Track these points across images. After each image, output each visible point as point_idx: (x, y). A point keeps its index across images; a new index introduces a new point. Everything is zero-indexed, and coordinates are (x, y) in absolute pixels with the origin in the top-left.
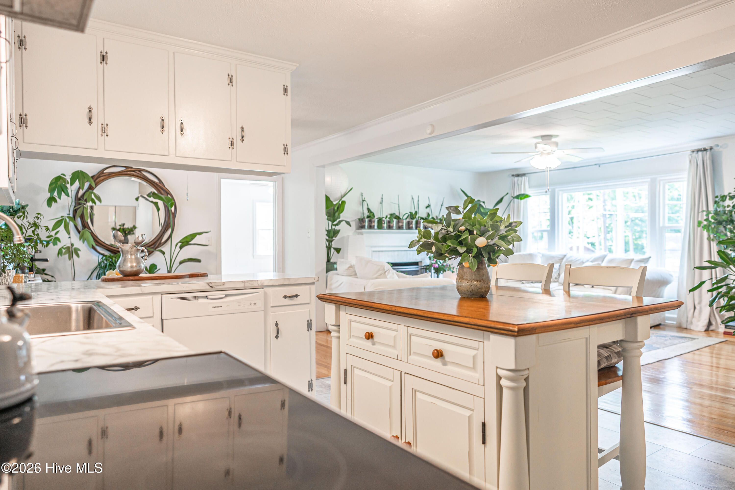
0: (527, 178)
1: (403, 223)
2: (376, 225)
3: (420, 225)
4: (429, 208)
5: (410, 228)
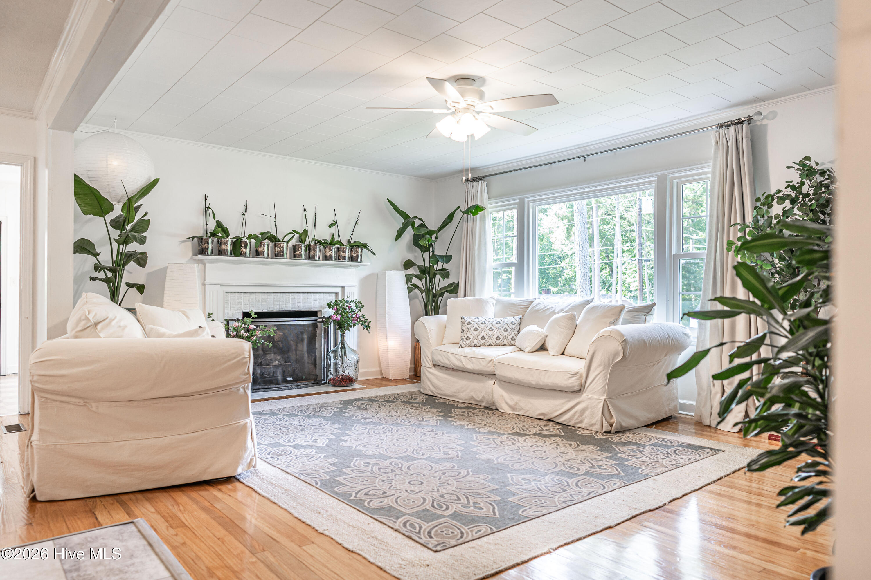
0: (486, 183)
1: (283, 247)
2: (229, 249)
3: (316, 252)
4: (336, 226)
5: (297, 257)
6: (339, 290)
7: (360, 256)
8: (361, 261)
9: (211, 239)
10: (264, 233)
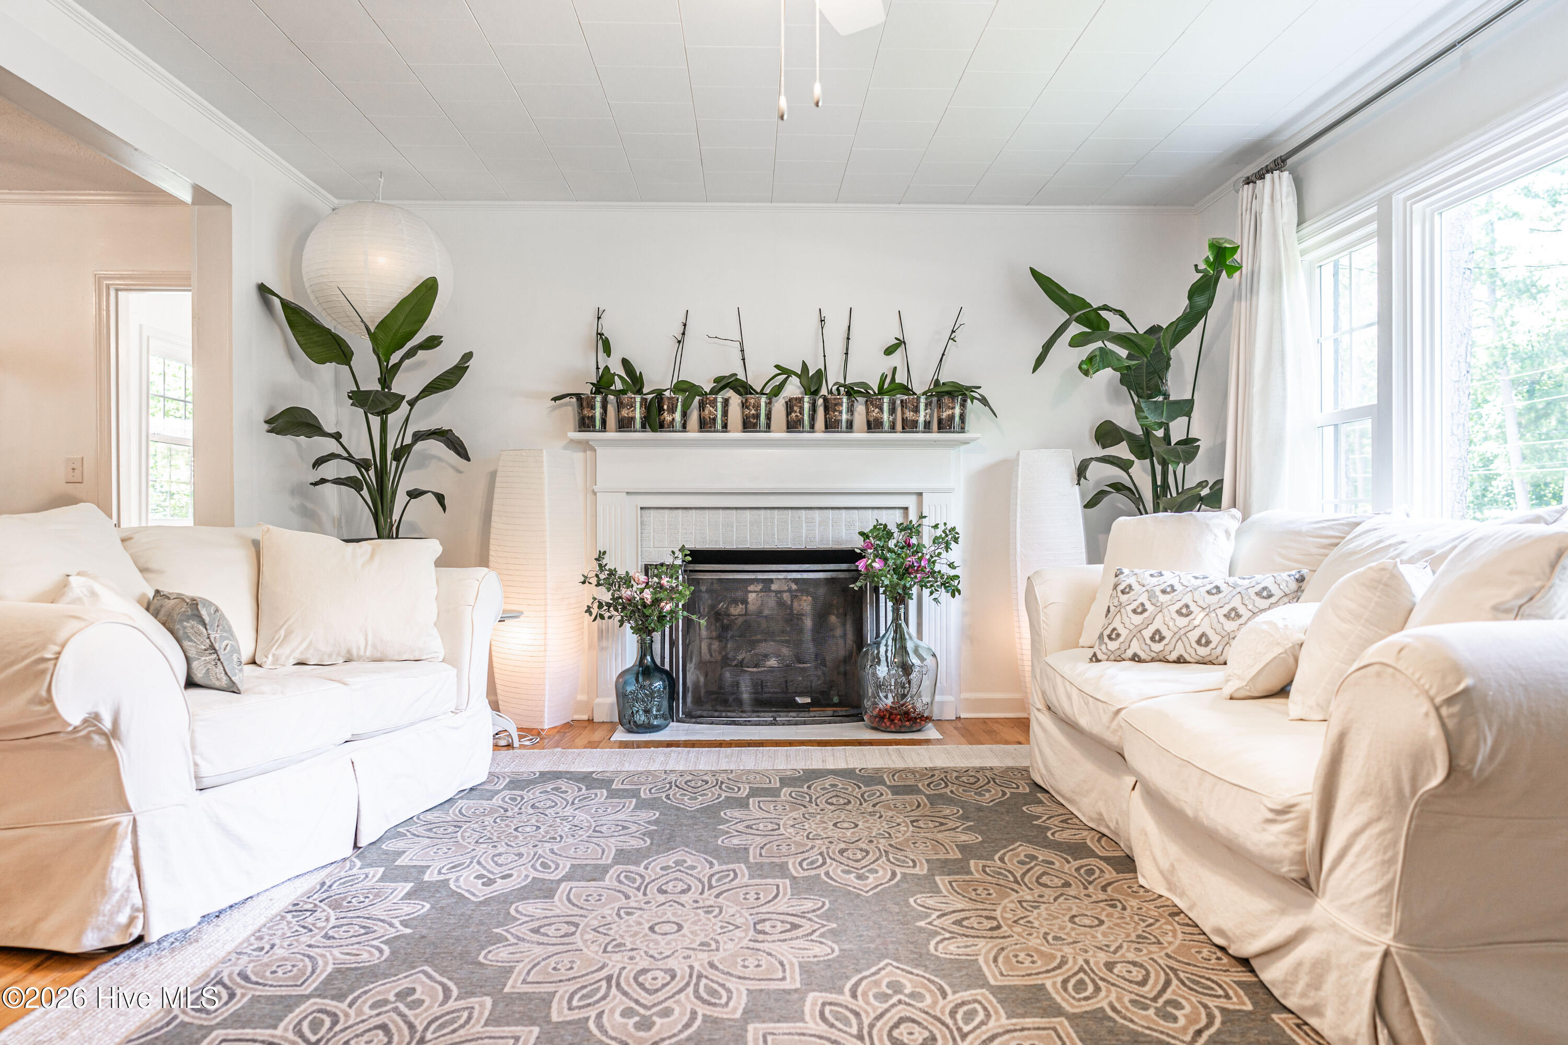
0: (1286, 175)
1: (757, 407)
2: (638, 416)
3: (841, 412)
4: (899, 352)
5: (793, 426)
6: (911, 502)
7: (957, 419)
8: (963, 430)
9: (599, 398)
10: (724, 377)
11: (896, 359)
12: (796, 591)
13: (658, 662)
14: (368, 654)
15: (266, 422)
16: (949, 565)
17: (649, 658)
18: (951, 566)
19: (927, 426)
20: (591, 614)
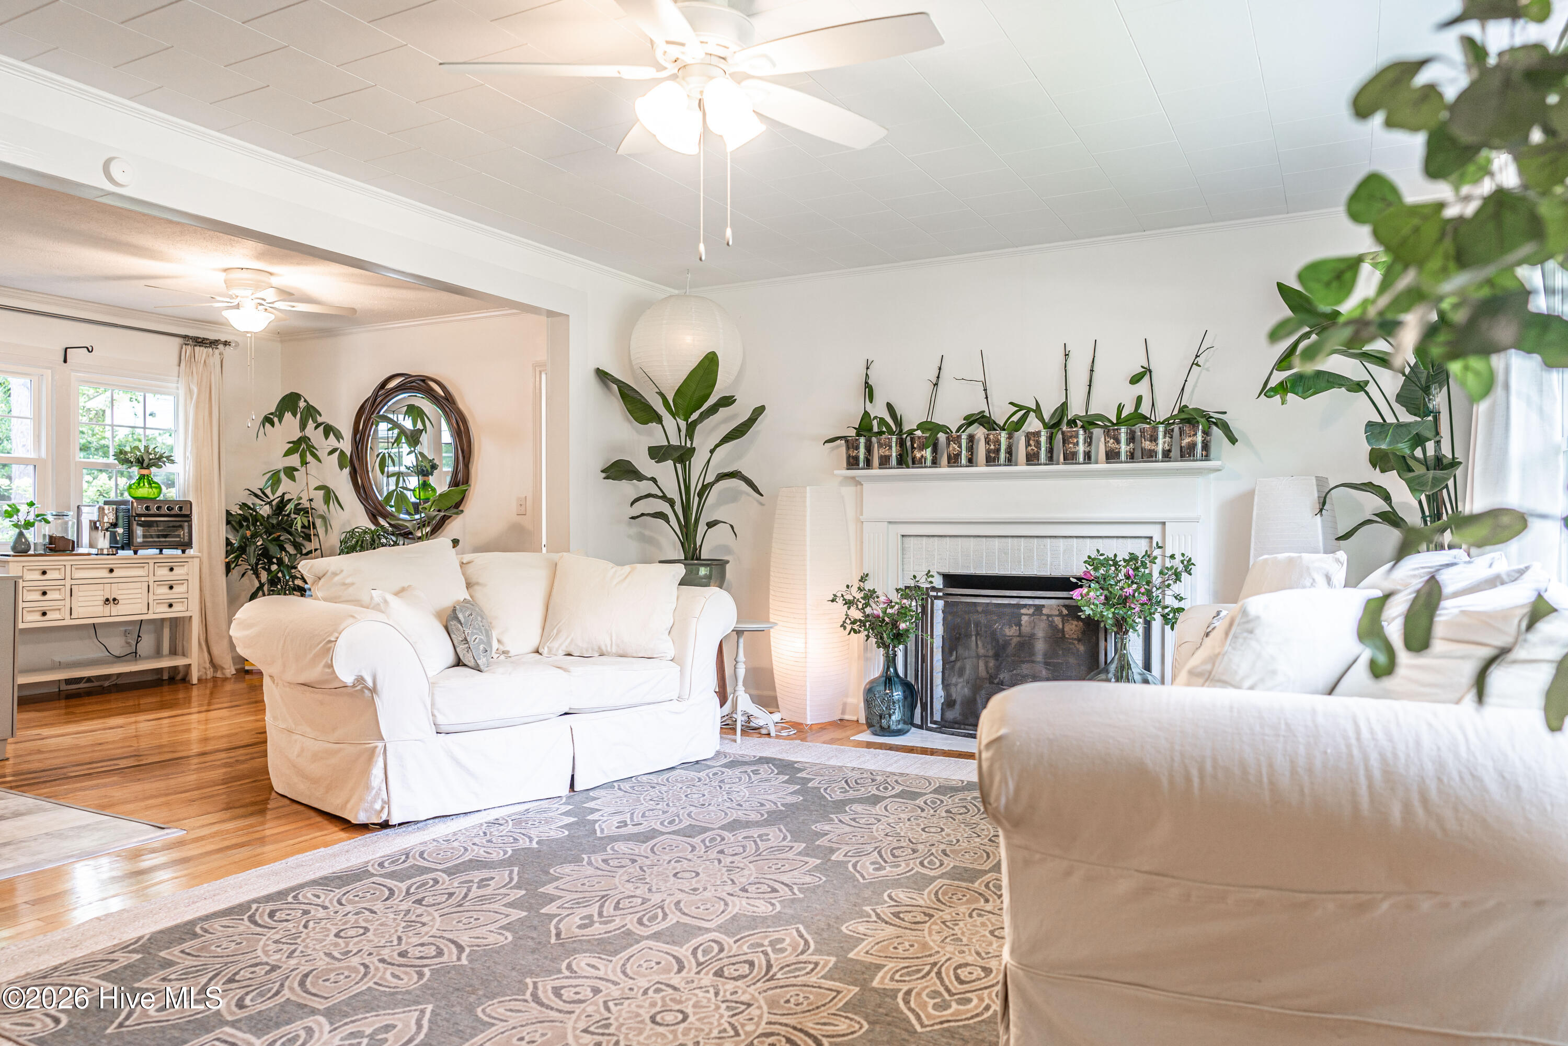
1: (998, 442)
2: (894, 454)
3: (1077, 444)
4: (1146, 378)
5: (1032, 458)
6: (1155, 532)
7: (1199, 446)
8: (1207, 457)
9: (862, 440)
10: (974, 414)
11: (1142, 388)
12: (1066, 615)
13: (901, 673)
14: (614, 650)
15: (602, 471)
16: (1176, 598)
17: (892, 670)
18: (1179, 598)
19: (1167, 455)
20: (845, 628)
